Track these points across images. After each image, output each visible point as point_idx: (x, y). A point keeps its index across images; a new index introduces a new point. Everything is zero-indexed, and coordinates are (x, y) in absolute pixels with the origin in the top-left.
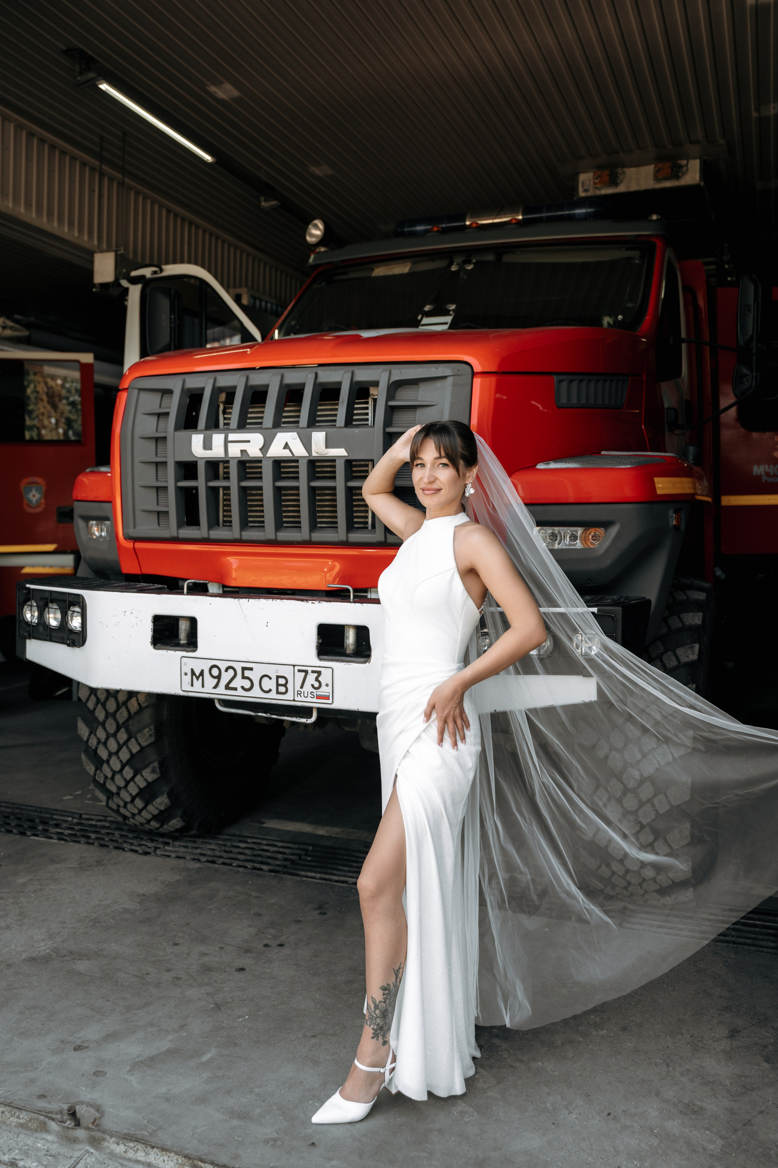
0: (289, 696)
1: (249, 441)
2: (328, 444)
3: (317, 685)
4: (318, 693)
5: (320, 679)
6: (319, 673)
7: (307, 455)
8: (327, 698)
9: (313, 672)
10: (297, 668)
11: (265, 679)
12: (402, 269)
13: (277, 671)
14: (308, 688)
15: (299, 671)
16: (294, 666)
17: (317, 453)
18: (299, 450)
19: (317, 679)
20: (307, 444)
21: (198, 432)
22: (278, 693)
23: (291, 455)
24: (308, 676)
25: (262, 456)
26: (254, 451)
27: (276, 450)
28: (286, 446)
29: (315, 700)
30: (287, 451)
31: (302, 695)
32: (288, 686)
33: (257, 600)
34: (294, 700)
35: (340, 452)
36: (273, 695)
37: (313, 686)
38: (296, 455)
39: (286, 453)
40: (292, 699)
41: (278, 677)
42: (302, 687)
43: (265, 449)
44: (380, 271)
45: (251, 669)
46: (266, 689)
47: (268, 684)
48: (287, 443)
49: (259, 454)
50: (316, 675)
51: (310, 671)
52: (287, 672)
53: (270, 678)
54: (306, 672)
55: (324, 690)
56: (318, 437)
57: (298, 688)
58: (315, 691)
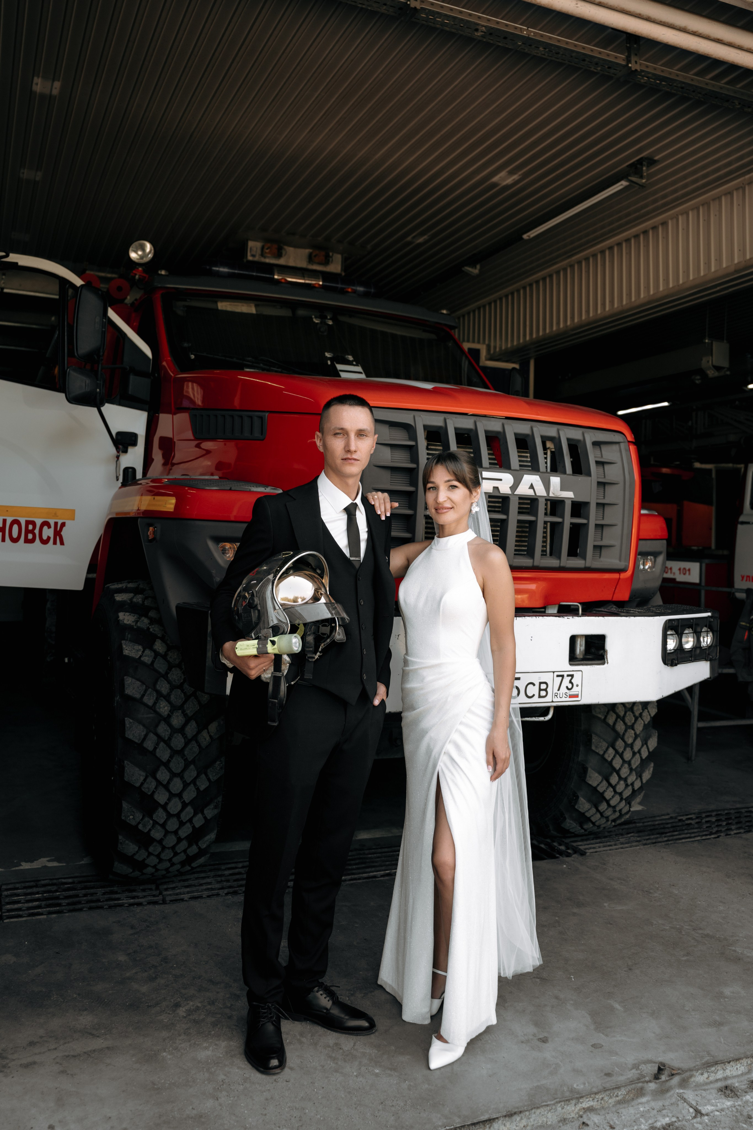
0: (549, 699)
1: (501, 480)
2: (562, 489)
3: (570, 686)
4: (570, 693)
5: (572, 681)
6: (572, 676)
7: (546, 495)
8: (576, 696)
9: (568, 676)
10: (556, 674)
11: (531, 686)
12: (248, 309)
13: (540, 678)
14: (563, 689)
15: (558, 676)
16: (554, 672)
17: (554, 494)
18: (541, 491)
19: (571, 682)
20: (547, 485)
22: (540, 697)
23: (533, 494)
24: (564, 680)
25: (510, 493)
26: (505, 489)
27: (523, 490)
28: (532, 487)
29: (568, 699)
30: (532, 490)
31: (558, 696)
32: (548, 690)
33: (523, 618)
34: (553, 702)
35: (569, 495)
36: (536, 699)
37: (567, 687)
38: (537, 494)
39: (531, 492)
40: (551, 701)
41: (540, 683)
42: (559, 690)
43: (514, 488)
44: (223, 306)
45: (518, 679)
46: (530, 695)
47: (533, 690)
48: (532, 485)
49: (509, 492)
50: (570, 678)
51: (565, 676)
52: (547, 678)
53: (534, 685)
54: (563, 676)
55: (575, 690)
56: (555, 481)
57: (556, 691)
58: (568, 691)
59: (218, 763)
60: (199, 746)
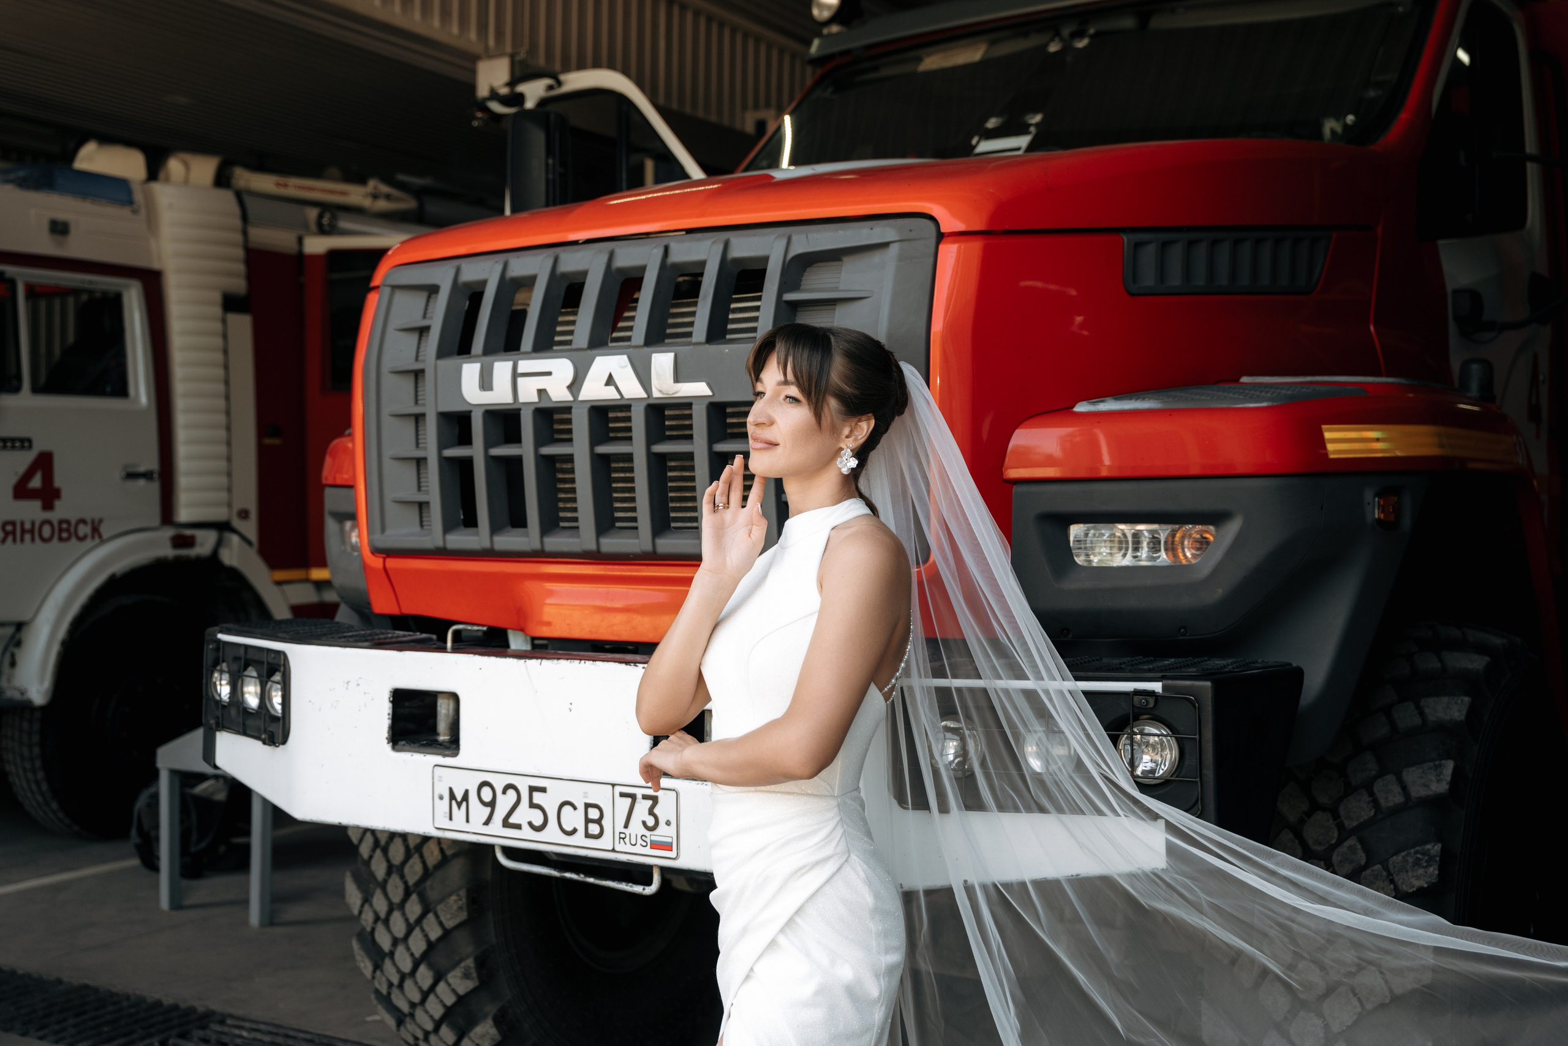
0: (605, 842)
1: (549, 374)
2: (679, 376)
3: (651, 822)
4: (653, 838)
5: (656, 811)
6: (655, 800)
7: (645, 395)
8: (668, 847)
9: (645, 797)
10: (618, 789)
11: (567, 809)
12: (971, 54)
13: (586, 795)
14: (636, 828)
15: (622, 795)
16: (613, 785)
17: (660, 391)
18: (632, 389)
19: (651, 812)
20: (644, 376)
21: (472, 359)
22: (588, 835)
23: (618, 397)
24: (637, 806)
25: (571, 399)
26: (559, 393)
27: (594, 390)
28: (610, 381)
29: (648, 851)
30: (612, 388)
31: (627, 840)
32: (604, 822)
33: (555, 661)
34: (613, 850)
35: (698, 389)
36: (579, 839)
37: (644, 823)
38: (626, 396)
39: (610, 394)
40: (611, 848)
41: (587, 806)
42: (626, 826)
43: (575, 386)
44: (933, 62)
45: (543, 790)
46: (569, 828)
47: (573, 819)
48: (610, 376)
49: (568, 397)
50: (650, 802)
51: (639, 796)
52: (601, 796)
53: (575, 808)
54: (633, 797)
55: (664, 833)
56: (662, 362)
57: (620, 827)
58: (647, 833)
59: (454, 898)
60: (424, 863)
